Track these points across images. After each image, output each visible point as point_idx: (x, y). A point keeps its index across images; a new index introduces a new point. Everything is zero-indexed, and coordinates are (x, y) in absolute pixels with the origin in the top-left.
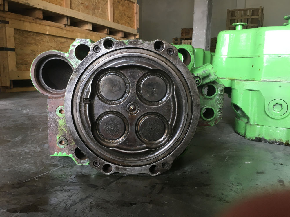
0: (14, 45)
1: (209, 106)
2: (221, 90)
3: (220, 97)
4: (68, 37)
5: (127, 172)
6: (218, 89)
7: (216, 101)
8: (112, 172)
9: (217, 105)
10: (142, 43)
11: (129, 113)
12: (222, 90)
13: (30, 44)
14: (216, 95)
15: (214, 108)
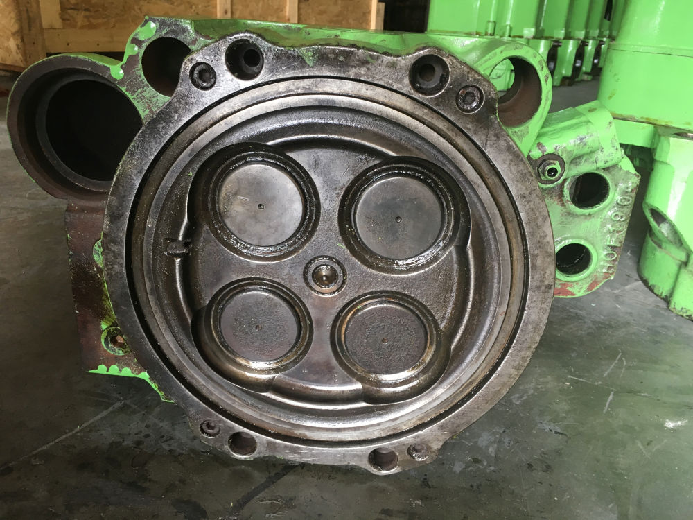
1: (579, 238)
2: (627, 192)
3: (620, 214)
5: (301, 458)
6: (616, 185)
7: (603, 225)
8: (255, 455)
9: (604, 235)
10: (367, 63)
11: (313, 290)
12: (630, 190)
14: (608, 206)
15: (593, 244)
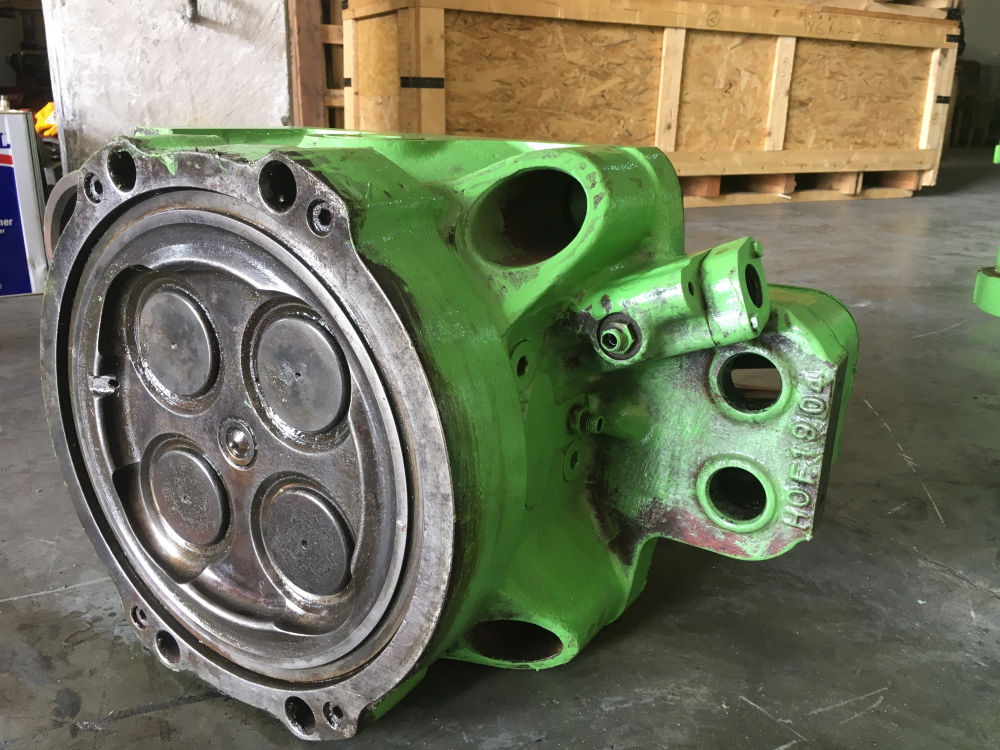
0: (442, 67)
1: (743, 459)
2: (814, 392)
3: (805, 428)
4: (637, 22)
6: (795, 378)
7: (782, 444)
8: (180, 666)
9: (784, 459)
10: (220, 171)
12: (819, 388)
13: (495, 59)
